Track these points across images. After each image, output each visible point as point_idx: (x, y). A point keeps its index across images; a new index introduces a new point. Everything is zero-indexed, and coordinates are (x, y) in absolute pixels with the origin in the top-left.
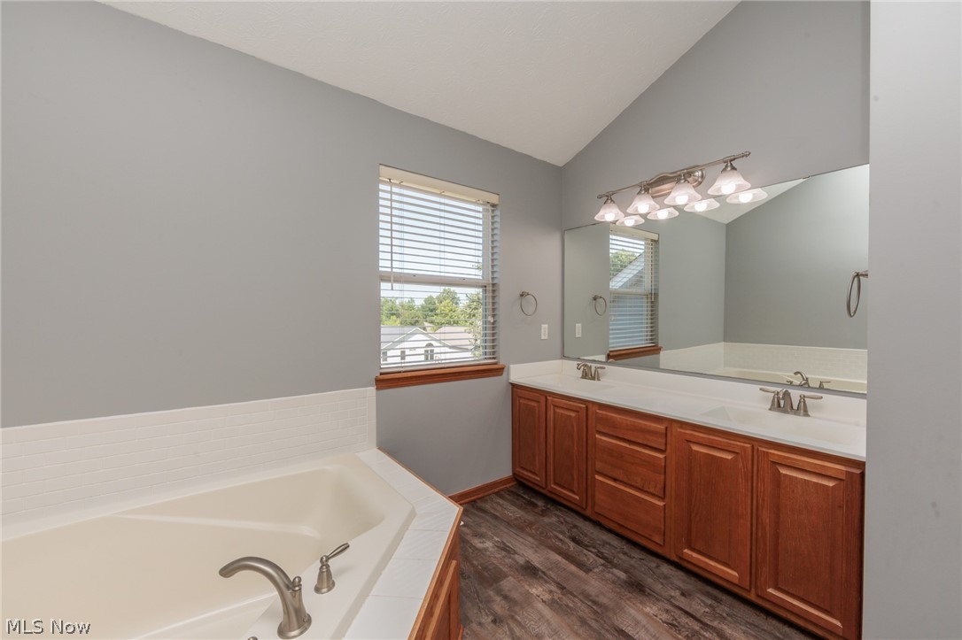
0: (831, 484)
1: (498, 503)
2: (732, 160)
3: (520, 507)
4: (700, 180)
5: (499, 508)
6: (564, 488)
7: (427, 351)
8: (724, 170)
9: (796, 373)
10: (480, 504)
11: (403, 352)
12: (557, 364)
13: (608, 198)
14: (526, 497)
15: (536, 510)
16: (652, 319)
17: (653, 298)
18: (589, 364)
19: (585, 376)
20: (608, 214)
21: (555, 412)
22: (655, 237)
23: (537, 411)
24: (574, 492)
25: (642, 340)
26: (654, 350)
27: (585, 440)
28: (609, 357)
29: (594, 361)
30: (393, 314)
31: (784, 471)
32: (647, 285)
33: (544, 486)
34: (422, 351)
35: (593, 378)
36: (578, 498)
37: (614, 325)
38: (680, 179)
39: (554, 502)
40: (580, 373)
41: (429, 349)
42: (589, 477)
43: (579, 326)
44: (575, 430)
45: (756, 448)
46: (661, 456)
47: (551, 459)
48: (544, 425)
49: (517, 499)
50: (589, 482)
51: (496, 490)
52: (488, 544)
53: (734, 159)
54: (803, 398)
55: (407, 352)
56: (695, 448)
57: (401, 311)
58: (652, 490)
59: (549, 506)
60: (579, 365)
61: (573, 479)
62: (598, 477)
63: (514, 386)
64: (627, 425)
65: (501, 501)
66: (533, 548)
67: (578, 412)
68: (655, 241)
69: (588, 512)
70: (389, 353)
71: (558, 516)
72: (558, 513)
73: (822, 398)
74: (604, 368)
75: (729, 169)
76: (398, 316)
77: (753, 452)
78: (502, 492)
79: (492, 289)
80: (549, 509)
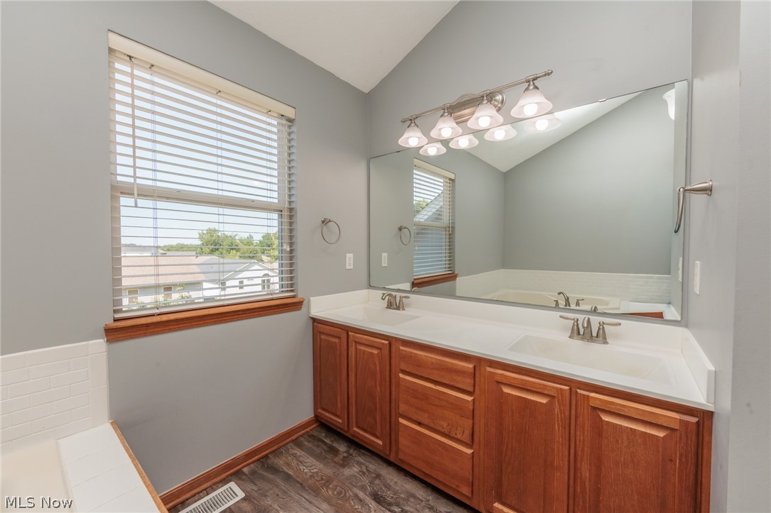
0: (661, 434)
1: (294, 455)
2: (534, 80)
3: (318, 457)
4: (499, 105)
5: (294, 463)
6: (366, 431)
7: (264, 281)
8: (527, 89)
9: (559, 294)
10: (280, 462)
11: (241, 282)
12: (364, 293)
13: (411, 121)
14: (328, 441)
15: (336, 459)
16: (449, 249)
17: (451, 231)
18: (394, 293)
19: (390, 306)
20: (412, 139)
21: (356, 349)
22: (452, 176)
23: (338, 348)
24: (377, 437)
25: (441, 268)
26: (451, 277)
27: (388, 379)
28: (414, 285)
29: (399, 290)
30: (233, 249)
31: (606, 418)
32: (446, 219)
33: (346, 429)
34: (259, 281)
35: (398, 308)
36: (380, 443)
37: (419, 254)
38: (483, 100)
39: (357, 445)
40: (385, 303)
41: (266, 278)
42: (393, 420)
43: (385, 255)
44: (378, 368)
45: (573, 389)
46: (470, 398)
47: (353, 400)
48: (346, 363)
49: (318, 446)
50: (393, 426)
51: (294, 437)
53: (537, 78)
54: (602, 325)
55: (246, 282)
56: (506, 390)
57: (241, 246)
58: (459, 436)
59: (351, 451)
60: (384, 294)
61: (376, 421)
62: (401, 421)
63: (314, 320)
64: (432, 363)
65: (298, 452)
67: (381, 349)
68: (452, 180)
69: (392, 458)
70: (228, 283)
71: (360, 464)
72: (361, 459)
73: (620, 324)
74: (409, 297)
75: (531, 87)
76: (238, 250)
77: (571, 395)
78: (302, 439)
79: (289, 214)
80: (351, 455)
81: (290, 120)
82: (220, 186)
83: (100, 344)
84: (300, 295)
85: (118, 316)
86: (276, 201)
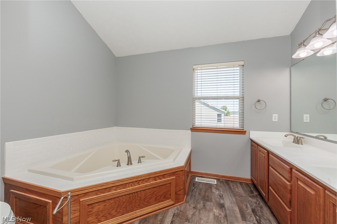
1: (237, 185)
3: (245, 190)
5: (235, 187)
10: (231, 184)
13: (302, 45)
14: (252, 189)
15: (250, 194)
19: (294, 141)
21: (260, 153)
33: (257, 186)
35: (298, 143)
36: (265, 195)
48: (257, 159)
49: (247, 188)
51: (241, 181)
52: (217, 192)
56: (299, 182)
60: (287, 134)
62: (270, 188)
63: (251, 140)
65: (239, 185)
66: (231, 202)
67: (265, 154)
72: (259, 200)
74: (304, 138)
78: (243, 183)
79: (242, 99)
80: (257, 197)
81: (243, 66)
82: (218, 94)
83: (190, 131)
84: (245, 129)
85: (193, 126)
86: (239, 95)
